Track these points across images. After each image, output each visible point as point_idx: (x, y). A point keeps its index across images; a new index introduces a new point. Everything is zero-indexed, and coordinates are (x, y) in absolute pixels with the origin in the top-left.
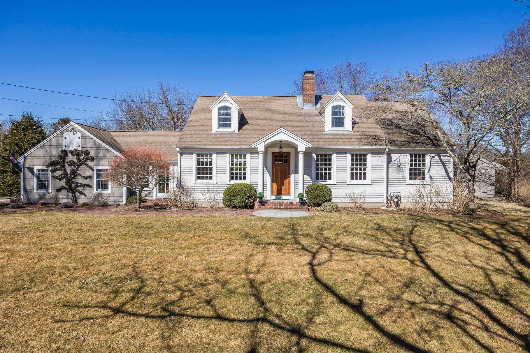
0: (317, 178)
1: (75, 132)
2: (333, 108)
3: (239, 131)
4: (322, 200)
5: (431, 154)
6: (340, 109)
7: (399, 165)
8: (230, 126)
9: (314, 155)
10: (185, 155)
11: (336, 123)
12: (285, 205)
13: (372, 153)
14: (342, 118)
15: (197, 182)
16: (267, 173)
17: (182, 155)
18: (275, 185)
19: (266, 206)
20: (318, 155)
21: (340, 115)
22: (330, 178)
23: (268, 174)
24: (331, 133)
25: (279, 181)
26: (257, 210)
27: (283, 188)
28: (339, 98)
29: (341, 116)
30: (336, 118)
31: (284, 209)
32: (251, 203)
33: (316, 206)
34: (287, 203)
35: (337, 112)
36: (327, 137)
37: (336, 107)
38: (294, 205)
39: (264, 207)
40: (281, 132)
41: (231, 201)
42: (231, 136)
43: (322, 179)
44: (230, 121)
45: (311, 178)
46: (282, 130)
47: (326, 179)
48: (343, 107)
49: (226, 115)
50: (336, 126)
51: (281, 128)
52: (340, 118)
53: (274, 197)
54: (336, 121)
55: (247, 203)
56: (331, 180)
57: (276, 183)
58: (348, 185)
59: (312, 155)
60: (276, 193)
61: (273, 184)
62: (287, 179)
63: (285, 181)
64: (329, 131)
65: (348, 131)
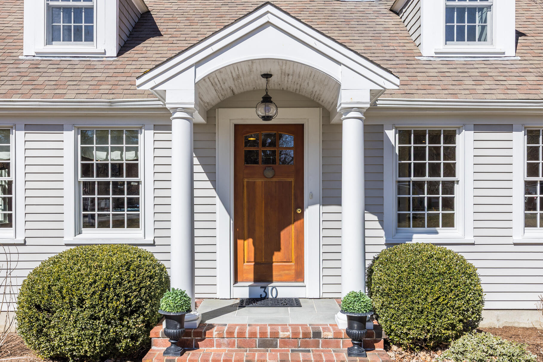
0: (402, 220)
3: (119, 54)
4: (453, 327)
8: (89, 37)
11: (461, 29)
12: (285, 342)
14: (481, 9)
16: (218, 200)
18: (247, 245)
20: (404, 136)
22: (449, 222)
23: (220, 207)
25: (260, 231)
27: (277, 256)
29: (479, 3)
30: (461, 9)
32: (134, 338)
33: (421, 349)
34: (296, 334)
38: (327, 343)
40: (268, 24)
41: (40, 331)
42: (90, 67)
43: (418, 221)
44: (90, 17)
45: (381, 221)
46: (272, 14)
47: (433, 222)
50: (461, 38)
51: (269, 8)
52: (472, 9)
53: (241, 293)
54: (461, 19)
55: (116, 340)
56: (452, 225)
57: (251, 240)
58: (515, 244)
59: (383, 133)
60: (251, 276)
61: (240, 242)
62: (291, 226)
63: (283, 233)
64: (436, 53)
65: (504, 53)
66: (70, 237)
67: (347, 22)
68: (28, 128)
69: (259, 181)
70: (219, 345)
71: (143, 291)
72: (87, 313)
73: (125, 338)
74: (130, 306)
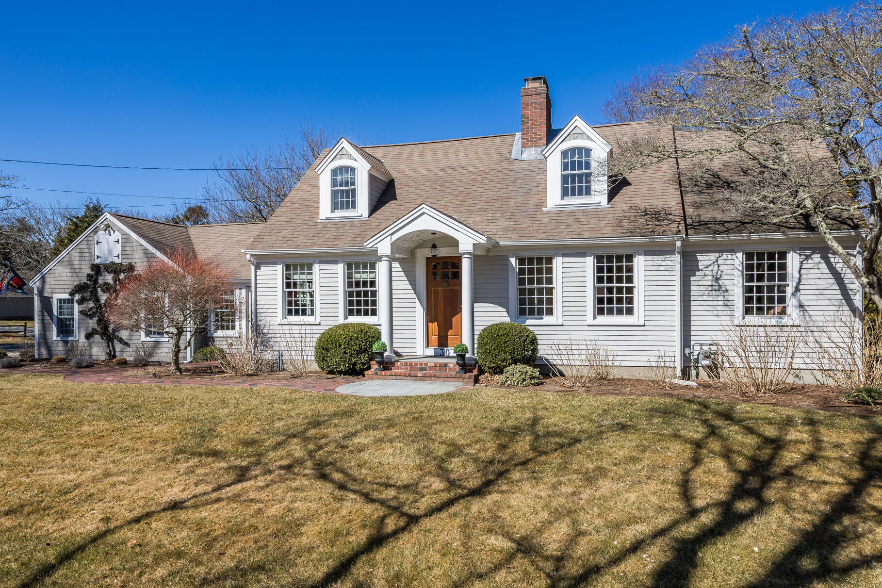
0: (522, 312)
1: (112, 232)
2: (564, 154)
3: (370, 215)
4: (506, 361)
5: (801, 249)
6: (580, 156)
7: (717, 279)
8: (354, 206)
9: (513, 260)
10: (263, 268)
11: (573, 188)
12: (431, 368)
13: (646, 253)
14: (586, 175)
15: (285, 321)
16: (417, 301)
17: (257, 267)
18: (434, 326)
19: (394, 371)
20: (521, 261)
21: (580, 168)
22: (550, 312)
23: (418, 304)
24: (560, 212)
25: (441, 317)
26: (371, 379)
27: (450, 332)
28: (578, 131)
29: (584, 171)
30: (573, 176)
31: (424, 378)
32: (363, 364)
33: (495, 373)
34: (436, 364)
35: (573, 163)
36: (545, 220)
37: (573, 150)
39: (388, 372)
40: (424, 213)
41: (323, 359)
42: (353, 225)
43: (531, 312)
44: (354, 196)
45: (508, 312)
46: (425, 209)
47: (540, 312)
48: (588, 151)
49: (347, 184)
50: (573, 194)
51: (424, 205)
52: (580, 176)
53: (430, 352)
55: (355, 364)
56: (552, 314)
57: (436, 323)
58: (588, 326)
59: (508, 260)
60: (436, 344)
61: (430, 324)
62: (457, 316)
63: (454, 319)
64: (555, 205)
65: (600, 203)
66: (341, 321)
67: (515, 180)
68: (321, 262)
69: (440, 289)
70: (401, 369)
71: (368, 343)
72: (343, 351)
73: (359, 364)
74: (362, 349)
